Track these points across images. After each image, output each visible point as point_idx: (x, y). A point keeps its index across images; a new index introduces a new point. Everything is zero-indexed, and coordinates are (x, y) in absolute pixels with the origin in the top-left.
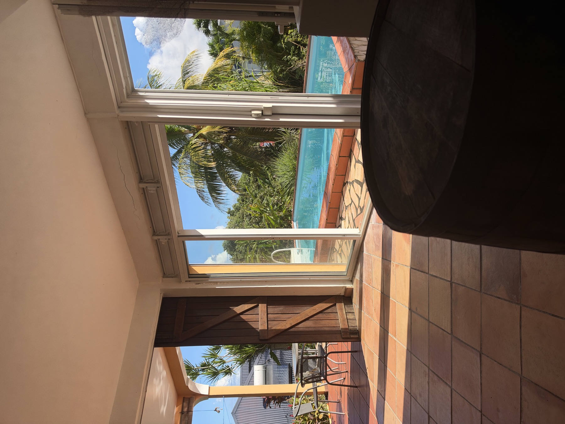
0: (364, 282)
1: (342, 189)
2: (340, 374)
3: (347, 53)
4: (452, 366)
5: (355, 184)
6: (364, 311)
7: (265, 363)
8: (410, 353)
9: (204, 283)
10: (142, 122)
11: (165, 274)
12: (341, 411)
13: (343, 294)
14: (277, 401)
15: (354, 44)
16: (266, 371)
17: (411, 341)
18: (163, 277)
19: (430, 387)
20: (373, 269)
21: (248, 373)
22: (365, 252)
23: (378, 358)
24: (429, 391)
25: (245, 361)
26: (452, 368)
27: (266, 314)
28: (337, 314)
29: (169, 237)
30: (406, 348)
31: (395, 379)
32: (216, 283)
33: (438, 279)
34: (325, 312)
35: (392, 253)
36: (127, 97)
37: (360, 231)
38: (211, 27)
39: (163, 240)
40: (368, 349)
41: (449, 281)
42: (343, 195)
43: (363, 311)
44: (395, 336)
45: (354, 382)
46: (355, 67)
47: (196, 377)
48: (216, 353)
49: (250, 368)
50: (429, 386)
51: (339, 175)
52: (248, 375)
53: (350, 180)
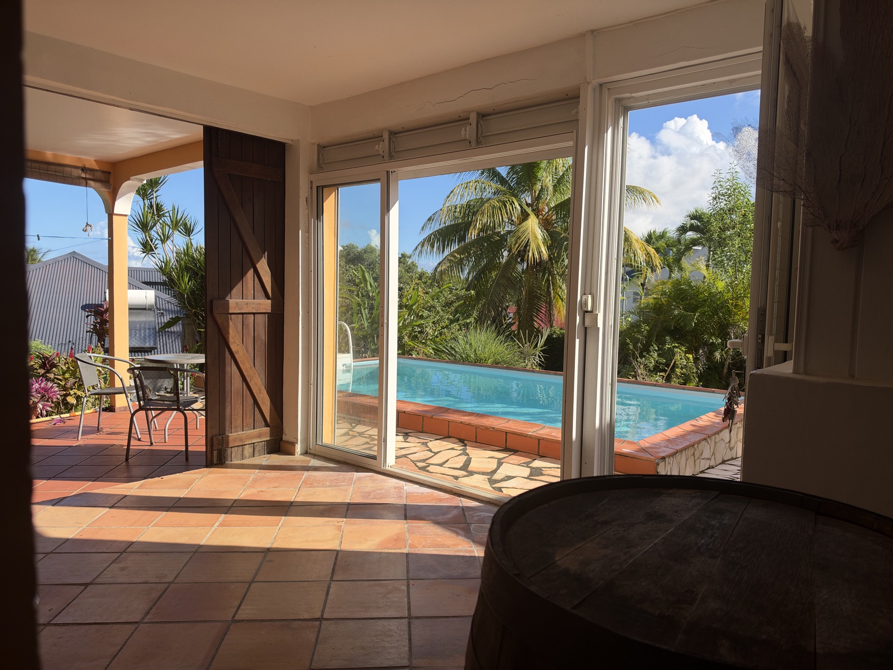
0: (306, 473)
1: (454, 438)
2: (148, 433)
3: (667, 445)
4: (178, 622)
5: (464, 458)
6: (259, 474)
7: (157, 308)
8: (194, 550)
9: (307, 211)
10: (578, 120)
11: (324, 149)
12: (84, 433)
13: (285, 438)
14: (98, 328)
15: (681, 457)
16: (145, 309)
17: (215, 552)
18: (318, 145)
19: (138, 585)
20: (330, 488)
21: (141, 280)
22: (356, 475)
23: (182, 497)
24: (131, 583)
25: (165, 275)
26: (174, 622)
27: (255, 311)
28: (251, 429)
29: (386, 157)
30: (203, 543)
31: (148, 526)
32: (308, 231)
33: (324, 597)
34: (256, 409)
35: (359, 519)
36: (616, 99)
37: (391, 467)
38: (690, 235)
39: (382, 147)
40: (195, 480)
41: (322, 615)
42: (444, 438)
43: (259, 472)
44: (220, 525)
45: (134, 456)
46: (649, 458)
47: (140, 195)
48: (180, 229)
49: (150, 284)
50: (141, 583)
51: (476, 432)
52: (138, 280)
53: (469, 450)
